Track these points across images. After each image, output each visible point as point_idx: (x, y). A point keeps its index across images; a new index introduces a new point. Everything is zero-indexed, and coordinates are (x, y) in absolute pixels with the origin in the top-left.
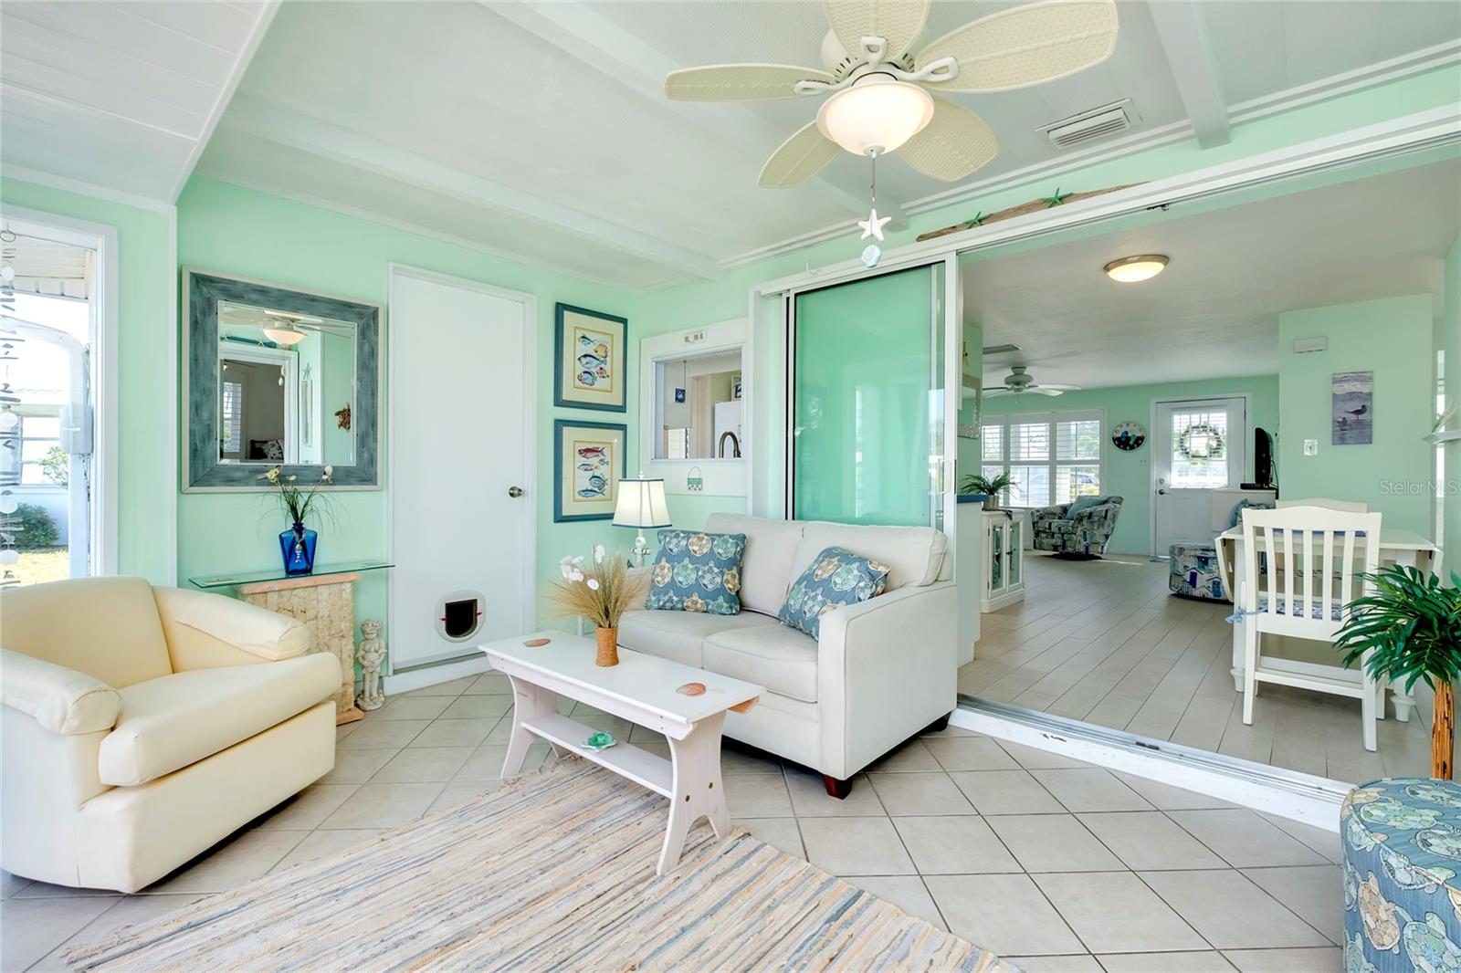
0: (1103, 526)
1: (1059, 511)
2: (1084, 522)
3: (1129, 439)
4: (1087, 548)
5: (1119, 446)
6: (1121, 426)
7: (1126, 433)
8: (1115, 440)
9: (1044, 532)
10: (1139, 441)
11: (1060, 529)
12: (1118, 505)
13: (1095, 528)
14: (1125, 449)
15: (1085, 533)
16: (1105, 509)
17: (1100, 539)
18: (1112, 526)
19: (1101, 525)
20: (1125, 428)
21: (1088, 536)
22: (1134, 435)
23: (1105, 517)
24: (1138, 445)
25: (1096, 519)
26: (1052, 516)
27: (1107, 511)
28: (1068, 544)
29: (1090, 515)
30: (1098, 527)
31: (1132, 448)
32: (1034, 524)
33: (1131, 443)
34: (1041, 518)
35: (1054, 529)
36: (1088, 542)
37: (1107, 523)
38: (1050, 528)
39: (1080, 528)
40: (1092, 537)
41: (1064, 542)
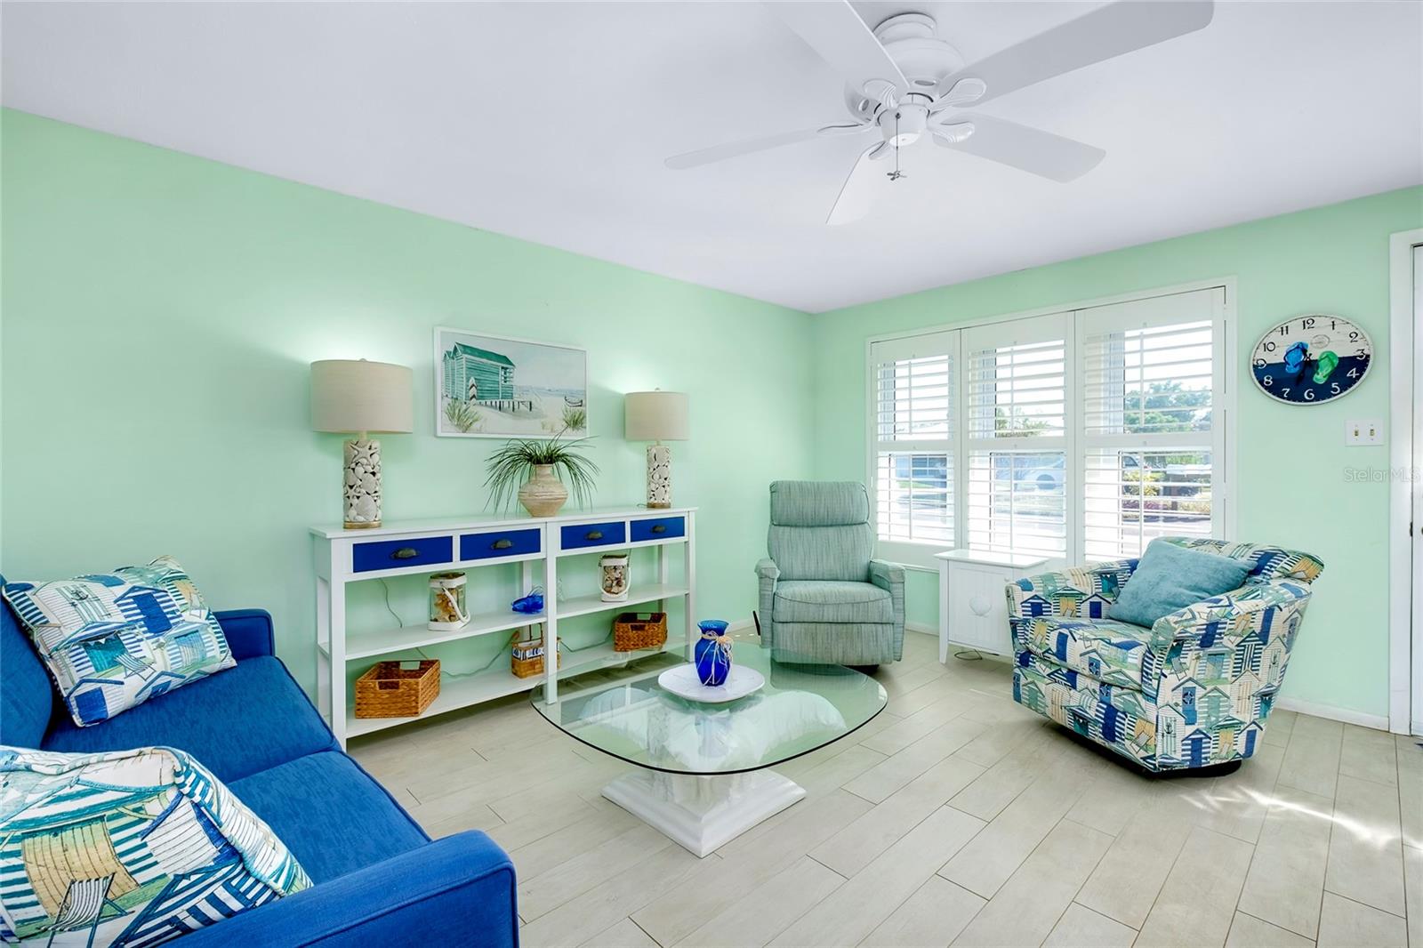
0: (1255, 666)
1: (1089, 587)
2: (1189, 657)
3: (1310, 366)
4: (1196, 745)
5: (1275, 390)
6: (1284, 330)
7: (1302, 349)
8: (1260, 372)
9: (1043, 659)
10: (1350, 370)
11: (1094, 665)
12: (1305, 586)
13: (1228, 674)
14: (1296, 397)
15: (1188, 695)
16: (1263, 604)
17: (1246, 712)
18: (1281, 662)
19: (1247, 661)
20: (1297, 335)
21: (1200, 706)
22: (1330, 355)
23: (1264, 636)
24: (1347, 384)
25: (1228, 642)
26: (1072, 603)
27: (1269, 614)
28: (1124, 726)
29: (1209, 636)
30: (1238, 671)
31: (1323, 393)
32: (1014, 625)
33: (1320, 377)
34: (1037, 609)
35: (1074, 658)
36: (1201, 724)
37: (1266, 655)
38: (1061, 654)
39: (1172, 680)
40: (1214, 706)
41: (1111, 714)
